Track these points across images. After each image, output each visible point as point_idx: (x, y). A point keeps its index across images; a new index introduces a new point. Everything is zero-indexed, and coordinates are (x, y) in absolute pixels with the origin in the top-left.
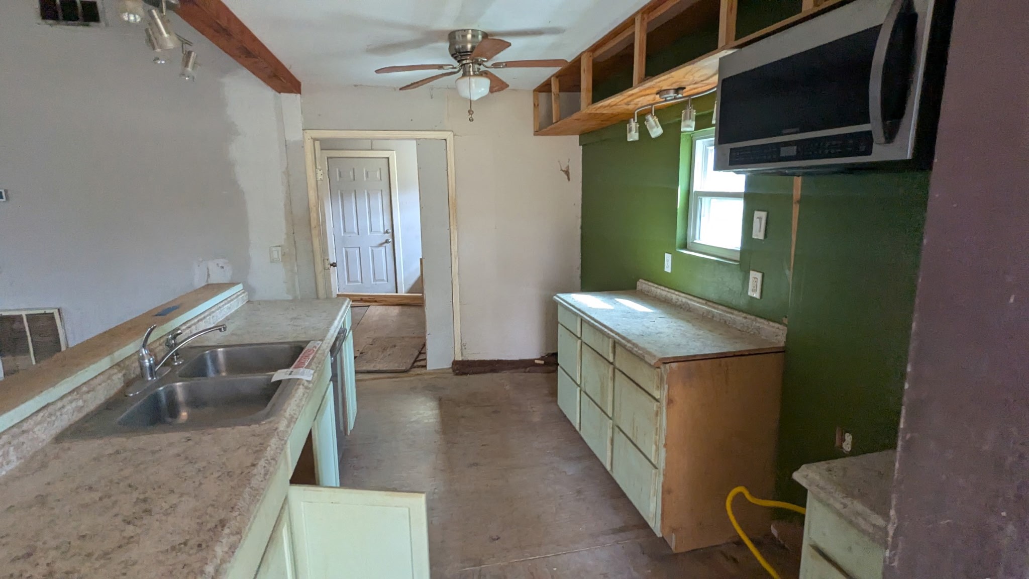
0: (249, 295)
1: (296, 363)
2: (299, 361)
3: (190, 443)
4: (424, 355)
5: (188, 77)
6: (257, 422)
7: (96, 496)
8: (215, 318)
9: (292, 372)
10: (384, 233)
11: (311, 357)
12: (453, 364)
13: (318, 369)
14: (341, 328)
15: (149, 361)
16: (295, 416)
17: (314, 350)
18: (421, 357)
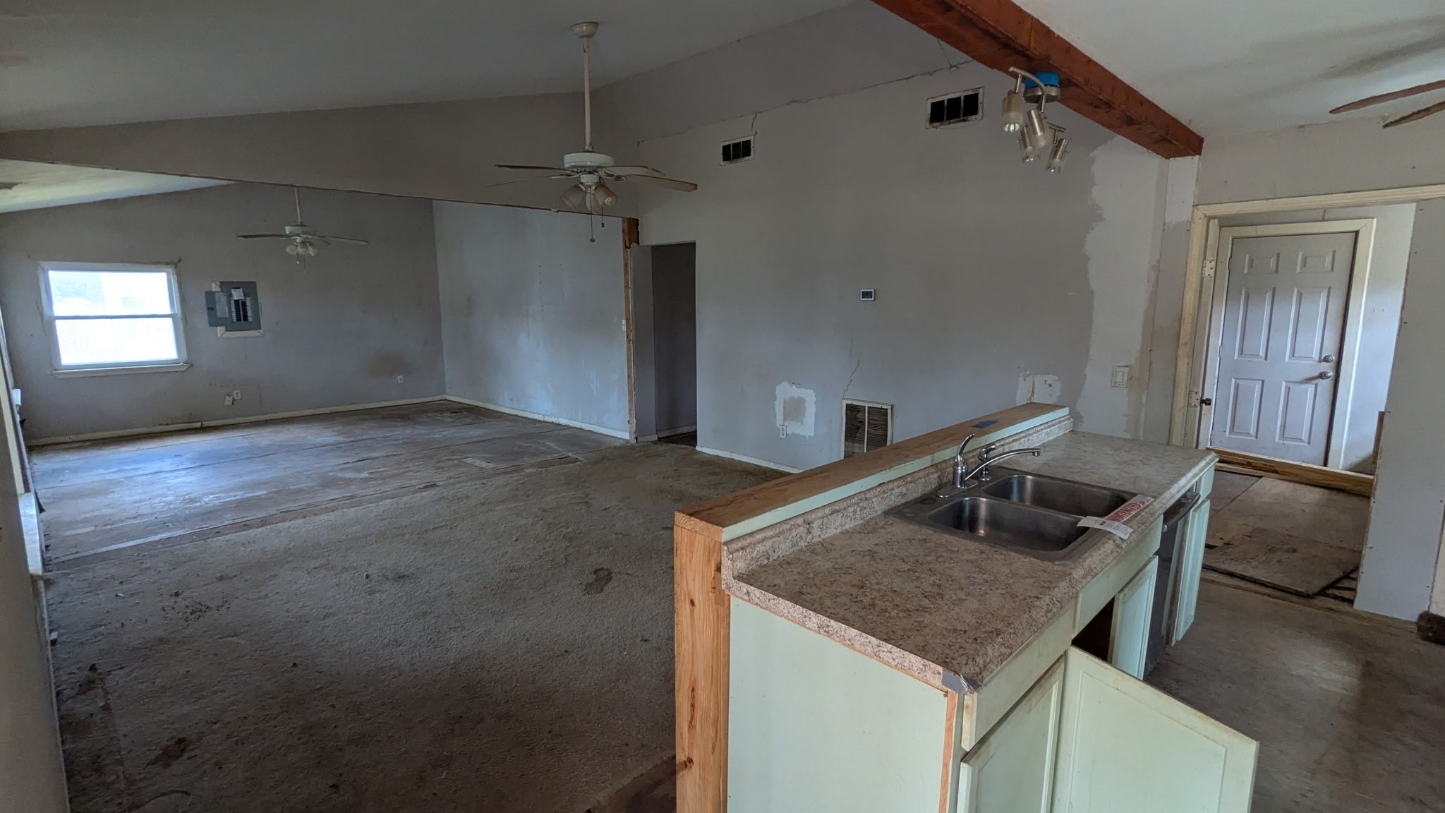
0: (1074, 423)
1: (1112, 514)
2: (1116, 513)
3: (984, 556)
4: (1353, 582)
5: (1054, 169)
6: (1052, 560)
7: (906, 567)
8: (1030, 441)
9: (1104, 522)
10: (1320, 361)
11: (1133, 513)
12: (1421, 617)
13: (1140, 529)
14: (1189, 490)
15: (962, 469)
16: (1095, 571)
17: (1140, 507)
18: (1346, 584)
